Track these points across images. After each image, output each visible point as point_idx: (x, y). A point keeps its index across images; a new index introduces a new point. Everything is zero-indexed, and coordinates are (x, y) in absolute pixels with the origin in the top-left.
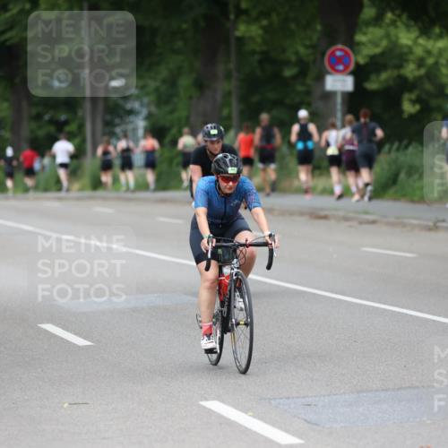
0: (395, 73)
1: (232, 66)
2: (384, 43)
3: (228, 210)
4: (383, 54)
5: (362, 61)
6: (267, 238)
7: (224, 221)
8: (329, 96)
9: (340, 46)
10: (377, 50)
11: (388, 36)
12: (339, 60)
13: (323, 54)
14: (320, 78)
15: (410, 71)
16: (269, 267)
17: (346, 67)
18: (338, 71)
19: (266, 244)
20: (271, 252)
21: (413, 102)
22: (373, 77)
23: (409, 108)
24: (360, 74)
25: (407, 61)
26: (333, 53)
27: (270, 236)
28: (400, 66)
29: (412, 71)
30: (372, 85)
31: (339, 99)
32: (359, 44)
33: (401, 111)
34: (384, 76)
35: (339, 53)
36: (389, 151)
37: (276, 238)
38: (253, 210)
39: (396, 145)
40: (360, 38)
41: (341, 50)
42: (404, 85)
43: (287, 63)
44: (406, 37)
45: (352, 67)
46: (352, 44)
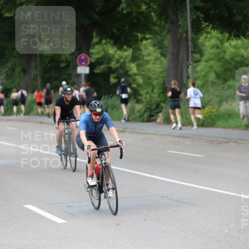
0: (107, 66)
1: (38, 62)
2: (102, 53)
3: (97, 129)
4: (101, 58)
5: (93, 61)
6: (118, 143)
7: (95, 135)
8: (79, 75)
9: (83, 54)
10: (100, 56)
11: (104, 50)
12: (83, 60)
13: (76, 58)
14: (75, 68)
15: (113, 65)
16: (121, 157)
17: (86, 63)
18: (83, 65)
19: (118, 146)
20: (121, 149)
21: (115, 78)
22: (98, 67)
23: (113, 80)
24: (92, 66)
25: (112, 60)
26: (80, 57)
27: (120, 141)
28: (109, 63)
29: (114, 65)
30: (97, 71)
31: (83, 77)
32: (92, 53)
33: (109, 82)
34: (102, 67)
35: (83, 57)
36: (104, 99)
37: (123, 142)
38: (110, 129)
39: (107, 96)
40: (92, 51)
41: (84, 56)
42: (111, 71)
43: (62, 61)
44: (112, 50)
45: (89, 63)
46: (88, 53)
